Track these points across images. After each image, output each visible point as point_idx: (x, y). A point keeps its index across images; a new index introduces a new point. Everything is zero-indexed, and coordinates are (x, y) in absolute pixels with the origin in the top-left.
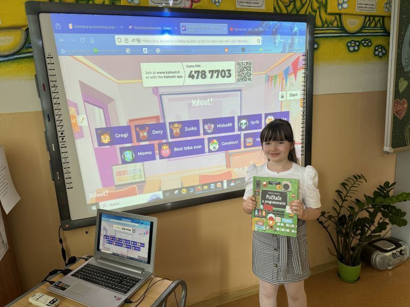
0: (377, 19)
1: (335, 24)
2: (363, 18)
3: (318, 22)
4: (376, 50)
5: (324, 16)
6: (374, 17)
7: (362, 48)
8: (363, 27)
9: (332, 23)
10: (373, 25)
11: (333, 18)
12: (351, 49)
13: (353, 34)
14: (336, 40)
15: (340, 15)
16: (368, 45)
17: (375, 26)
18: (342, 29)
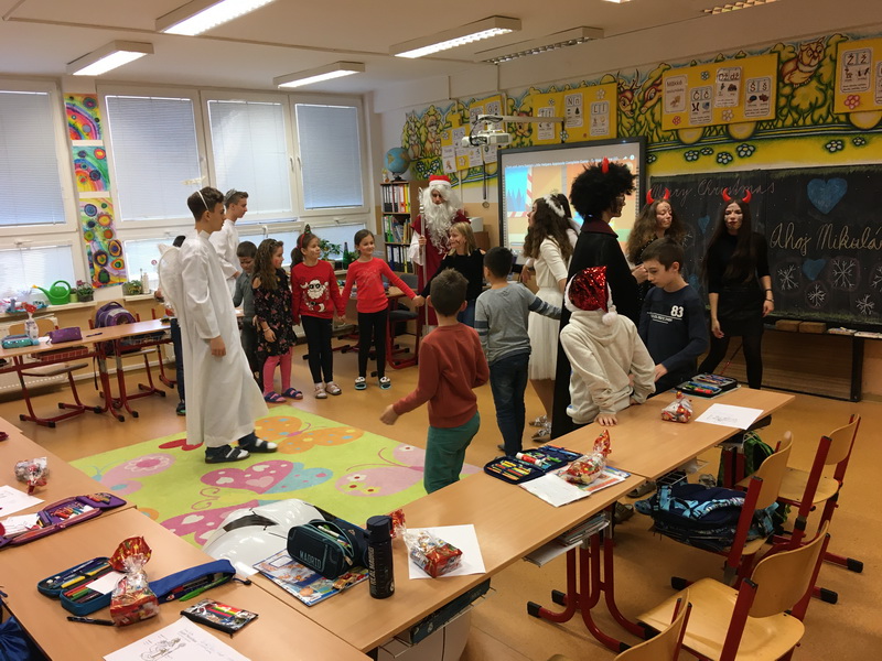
0: (718, 128)
1: (672, 138)
2: (701, 130)
3: (656, 139)
4: (719, 158)
5: (661, 134)
6: (715, 126)
7: (702, 157)
8: (703, 137)
9: (669, 138)
10: (714, 133)
11: (670, 133)
12: (689, 158)
13: (692, 145)
14: (673, 153)
15: (677, 130)
16: (709, 154)
17: (717, 134)
18: (679, 141)
